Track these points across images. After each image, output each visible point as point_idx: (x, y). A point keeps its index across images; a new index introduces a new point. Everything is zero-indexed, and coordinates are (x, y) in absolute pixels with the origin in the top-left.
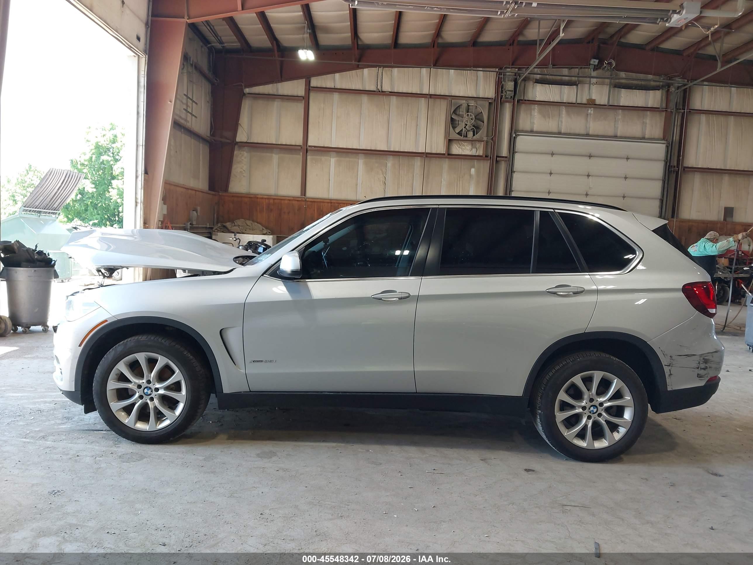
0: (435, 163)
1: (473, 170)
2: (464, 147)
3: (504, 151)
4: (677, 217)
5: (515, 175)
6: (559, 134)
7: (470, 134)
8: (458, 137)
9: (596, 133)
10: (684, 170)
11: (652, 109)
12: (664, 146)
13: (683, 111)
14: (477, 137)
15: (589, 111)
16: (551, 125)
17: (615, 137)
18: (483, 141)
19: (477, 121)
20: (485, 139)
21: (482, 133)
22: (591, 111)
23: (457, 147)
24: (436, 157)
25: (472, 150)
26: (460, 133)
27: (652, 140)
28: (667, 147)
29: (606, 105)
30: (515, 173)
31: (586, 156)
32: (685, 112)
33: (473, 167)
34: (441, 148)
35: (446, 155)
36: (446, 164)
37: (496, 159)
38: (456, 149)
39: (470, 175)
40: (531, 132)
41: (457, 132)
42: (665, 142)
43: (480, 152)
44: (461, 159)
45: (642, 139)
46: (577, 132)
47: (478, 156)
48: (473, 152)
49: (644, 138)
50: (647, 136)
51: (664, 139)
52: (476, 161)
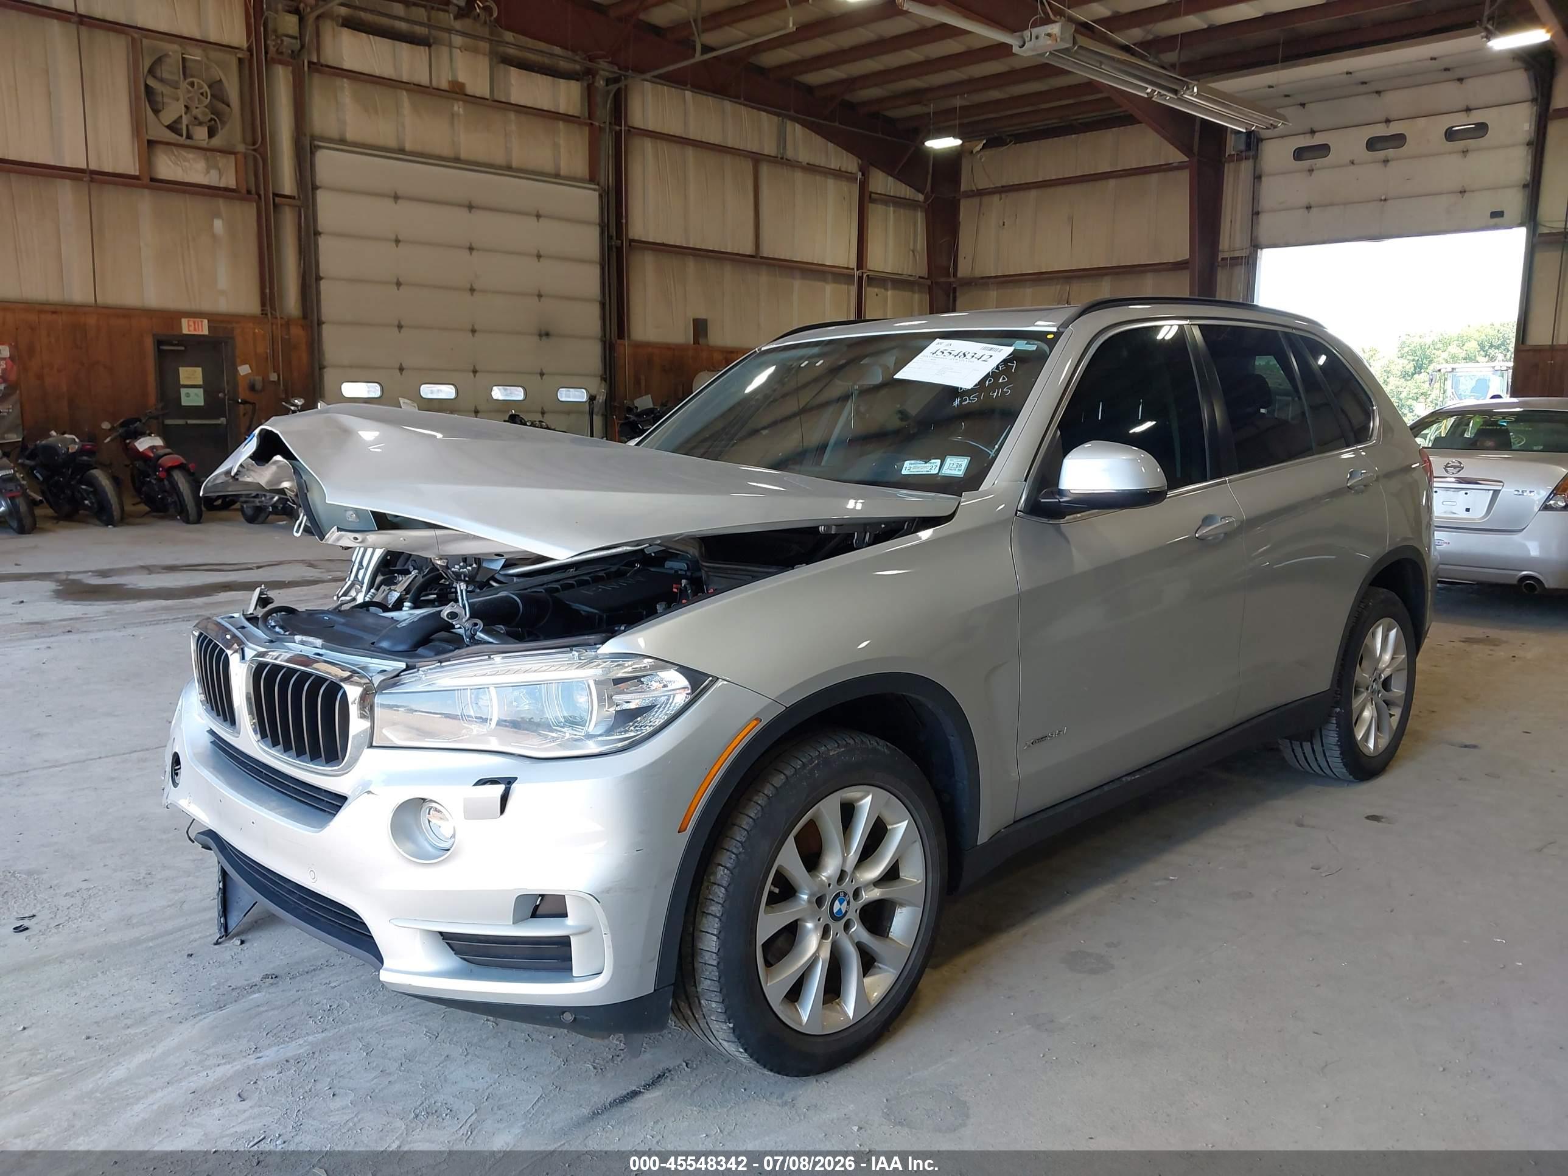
0: (113, 199)
1: (218, 224)
2: (187, 164)
3: (288, 185)
4: (629, 337)
5: (323, 243)
6: (400, 152)
7: (201, 134)
8: (171, 136)
9: (472, 158)
10: (630, 245)
11: (567, 118)
12: (596, 194)
13: (618, 128)
14: (216, 142)
15: (456, 108)
16: (382, 131)
17: (507, 169)
18: (235, 153)
19: (215, 102)
20: (241, 148)
21: (232, 132)
22: (458, 108)
23: (170, 163)
24: (115, 184)
25: (208, 172)
26: (173, 127)
27: (571, 180)
28: (601, 196)
29: (487, 99)
30: (322, 235)
31: (460, 205)
32: (621, 130)
33: (218, 215)
34: (126, 162)
35: (146, 181)
36: (145, 203)
37: (274, 200)
38: (168, 167)
39: (214, 236)
40: (342, 143)
41: (166, 124)
42: (597, 187)
43: (229, 180)
44: (185, 192)
45: (556, 177)
46: (437, 151)
47: (226, 189)
48: (212, 178)
49: (557, 176)
50: (563, 173)
51: (592, 179)
52: (221, 203)
